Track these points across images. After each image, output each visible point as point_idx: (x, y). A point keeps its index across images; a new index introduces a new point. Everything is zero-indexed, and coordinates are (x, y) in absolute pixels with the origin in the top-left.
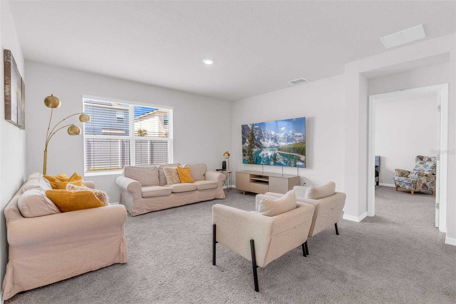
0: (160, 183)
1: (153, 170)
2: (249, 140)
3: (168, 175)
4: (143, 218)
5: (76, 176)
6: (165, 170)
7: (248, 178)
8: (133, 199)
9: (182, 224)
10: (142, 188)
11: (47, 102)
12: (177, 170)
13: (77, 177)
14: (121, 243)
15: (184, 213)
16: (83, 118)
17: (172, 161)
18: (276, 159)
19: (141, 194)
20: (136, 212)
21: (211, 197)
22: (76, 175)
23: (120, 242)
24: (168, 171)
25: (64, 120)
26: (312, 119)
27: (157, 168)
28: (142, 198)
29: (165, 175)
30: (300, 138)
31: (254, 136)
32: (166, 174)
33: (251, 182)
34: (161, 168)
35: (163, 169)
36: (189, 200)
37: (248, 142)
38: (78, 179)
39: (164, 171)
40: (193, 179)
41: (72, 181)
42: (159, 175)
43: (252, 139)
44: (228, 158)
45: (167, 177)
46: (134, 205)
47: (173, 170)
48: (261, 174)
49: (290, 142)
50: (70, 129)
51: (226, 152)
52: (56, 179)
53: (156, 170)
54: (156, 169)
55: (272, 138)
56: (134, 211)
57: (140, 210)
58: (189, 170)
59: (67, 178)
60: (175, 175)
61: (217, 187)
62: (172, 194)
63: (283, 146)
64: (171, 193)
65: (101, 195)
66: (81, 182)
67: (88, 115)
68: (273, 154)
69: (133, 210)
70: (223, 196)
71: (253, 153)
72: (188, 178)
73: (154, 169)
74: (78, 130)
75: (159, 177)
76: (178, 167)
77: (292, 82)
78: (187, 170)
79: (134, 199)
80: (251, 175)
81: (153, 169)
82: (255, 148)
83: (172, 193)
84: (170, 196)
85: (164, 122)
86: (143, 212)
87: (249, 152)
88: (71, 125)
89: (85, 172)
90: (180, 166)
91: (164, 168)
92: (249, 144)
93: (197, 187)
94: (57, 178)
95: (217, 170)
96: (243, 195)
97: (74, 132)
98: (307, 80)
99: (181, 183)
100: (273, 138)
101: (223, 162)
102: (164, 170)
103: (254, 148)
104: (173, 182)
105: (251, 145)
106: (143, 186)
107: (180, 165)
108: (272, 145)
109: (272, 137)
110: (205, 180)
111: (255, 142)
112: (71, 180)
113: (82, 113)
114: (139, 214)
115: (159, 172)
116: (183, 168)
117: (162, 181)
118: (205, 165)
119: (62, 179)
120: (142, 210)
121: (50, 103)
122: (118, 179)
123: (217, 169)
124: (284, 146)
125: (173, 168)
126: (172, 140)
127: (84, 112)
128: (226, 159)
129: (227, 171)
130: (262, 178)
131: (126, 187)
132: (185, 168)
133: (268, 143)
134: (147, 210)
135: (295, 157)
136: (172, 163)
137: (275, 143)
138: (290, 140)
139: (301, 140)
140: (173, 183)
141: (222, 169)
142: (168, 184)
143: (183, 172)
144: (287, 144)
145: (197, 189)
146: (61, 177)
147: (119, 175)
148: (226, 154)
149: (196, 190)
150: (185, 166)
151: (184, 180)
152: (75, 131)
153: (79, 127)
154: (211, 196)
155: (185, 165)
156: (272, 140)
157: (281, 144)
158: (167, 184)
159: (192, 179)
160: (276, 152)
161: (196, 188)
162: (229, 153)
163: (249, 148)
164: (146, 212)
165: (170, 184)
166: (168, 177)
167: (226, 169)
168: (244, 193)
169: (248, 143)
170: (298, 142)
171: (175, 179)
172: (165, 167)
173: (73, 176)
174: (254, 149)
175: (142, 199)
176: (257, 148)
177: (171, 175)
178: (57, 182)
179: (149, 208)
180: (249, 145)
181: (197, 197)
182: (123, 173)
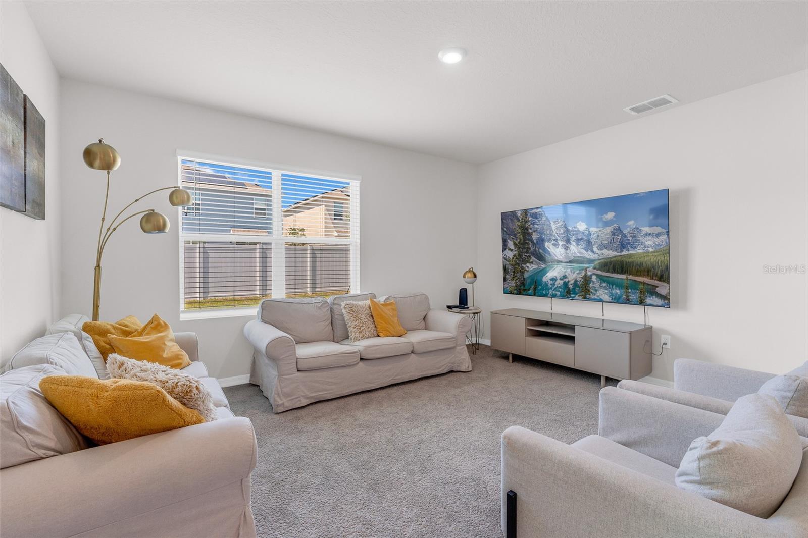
0: (335, 335)
1: (319, 308)
2: (515, 244)
3: (352, 319)
4: (298, 419)
5: (156, 323)
6: (344, 308)
7: (521, 327)
8: (277, 374)
9: (388, 441)
10: (297, 347)
11: (89, 155)
12: (370, 309)
13: (159, 324)
14: (241, 529)
15: (389, 409)
16: (177, 198)
17: (358, 288)
18: (589, 291)
19: (295, 364)
20: (283, 403)
21: (442, 369)
22: (156, 321)
23: (239, 527)
24: (352, 309)
25: (136, 201)
26: (687, 194)
27: (328, 303)
28: (298, 371)
29: (344, 319)
30: (657, 241)
31: (530, 234)
32: (347, 318)
33: (528, 336)
34: (336, 304)
35: (340, 305)
36: (396, 376)
37: (512, 247)
38: (161, 329)
39: (344, 311)
40: (403, 327)
41: (148, 334)
42: (332, 318)
43: (524, 241)
44: (472, 283)
45: (349, 324)
46: (279, 388)
47: (362, 308)
48: (549, 320)
49: (628, 250)
50: (144, 220)
51: (469, 269)
52: (113, 331)
53: (327, 308)
54: (327, 306)
55: (578, 240)
56: (280, 402)
57: (293, 399)
58: (394, 308)
59: (138, 328)
60: (366, 320)
61: (454, 345)
62: (361, 364)
63: (608, 258)
64: (359, 361)
65: (191, 390)
66: (166, 336)
67: (188, 191)
68: (582, 278)
69: (278, 399)
70: (467, 366)
71: (526, 275)
72: (393, 328)
73: (321, 306)
74: (161, 221)
75: (332, 323)
76: (372, 302)
77: (633, 109)
78: (390, 307)
79: (280, 375)
80: (527, 319)
81: (319, 305)
82: (532, 263)
83: (361, 359)
84: (358, 366)
85: (335, 215)
86: (299, 402)
87: (514, 272)
88: (149, 211)
89: (181, 311)
90: (375, 300)
91: (343, 304)
92: (515, 253)
93: (413, 347)
94: (114, 328)
95: (450, 307)
96: (508, 364)
97: (154, 225)
98: (674, 101)
99: (379, 336)
100: (582, 239)
101: (462, 289)
102: (342, 308)
103: (528, 262)
104: (361, 335)
105: (519, 255)
106: (298, 342)
107: (375, 298)
108: (579, 255)
109: (580, 237)
110: (426, 328)
111: (532, 249)
112: (146, 332)
113: (174, 187)
114: (291, 408)
115: (331, 311)
116: (382, 305)
117: (339, 332)
118: (427, 298)
119: (127, 329)
120: (297, 400)
121: (95, 159)
122: (248, 325)
123: (449, 305)
124: (612, 260)
125: (361, 303)
126: (358, 244)
127: (180, 184)
128: (468, 283)
129: (472, 310)
130: (549, 327)
131: (263, 345)
132: (386, 304)
133: (568, 251)
134: (308, 398)
135: (641, 286)
136: (358, 292)
137: (587, 251)
138: (629, 243)
139: (659, 245)
140: (363, 338)
141: (458, 304)
142: (351, 339)
143: (382, 313)
144: (619, 254)
145: (414, 350)
146: (126, 326)
147: (248, 319)
148: (469, 275)
149: (412, 352)
150: (386, 300)
151: (385, 331)
152: (155, 223)
153: (165, 217)
154: (443, 366)
155: (384, 298)
156: (578, 245)
157: (603, 254)
158: (348, 338)
159: (401, 328)
160: (589, 273)
161: (412, 349)
162: (474, 270)
163: (513, 262)
164: (305, 402)
165: (356, 339)
166: (351, 324)
167: (467, 305)
168: (510, 358)
169: (512, 250)
170: (651, 250)
171: (366, 329)
172: (345, 302)
173: (151, 322)
174: (528, 265)
175: (297, 375)
176: (538, 264)
177: (357, 318)
178: (112, 338)
179: (314, 395)
180: (515, 256)
181: (412, 368)
182: (258, 313)
